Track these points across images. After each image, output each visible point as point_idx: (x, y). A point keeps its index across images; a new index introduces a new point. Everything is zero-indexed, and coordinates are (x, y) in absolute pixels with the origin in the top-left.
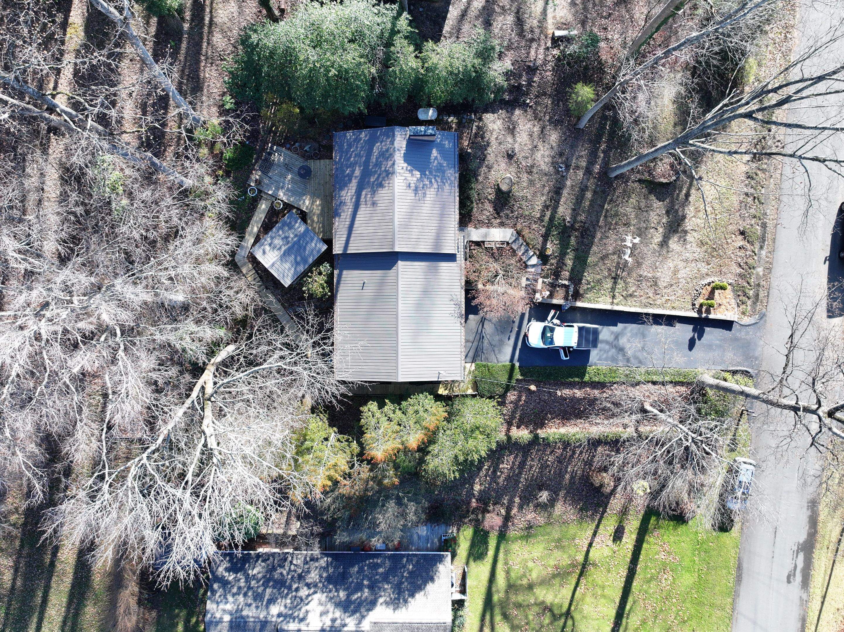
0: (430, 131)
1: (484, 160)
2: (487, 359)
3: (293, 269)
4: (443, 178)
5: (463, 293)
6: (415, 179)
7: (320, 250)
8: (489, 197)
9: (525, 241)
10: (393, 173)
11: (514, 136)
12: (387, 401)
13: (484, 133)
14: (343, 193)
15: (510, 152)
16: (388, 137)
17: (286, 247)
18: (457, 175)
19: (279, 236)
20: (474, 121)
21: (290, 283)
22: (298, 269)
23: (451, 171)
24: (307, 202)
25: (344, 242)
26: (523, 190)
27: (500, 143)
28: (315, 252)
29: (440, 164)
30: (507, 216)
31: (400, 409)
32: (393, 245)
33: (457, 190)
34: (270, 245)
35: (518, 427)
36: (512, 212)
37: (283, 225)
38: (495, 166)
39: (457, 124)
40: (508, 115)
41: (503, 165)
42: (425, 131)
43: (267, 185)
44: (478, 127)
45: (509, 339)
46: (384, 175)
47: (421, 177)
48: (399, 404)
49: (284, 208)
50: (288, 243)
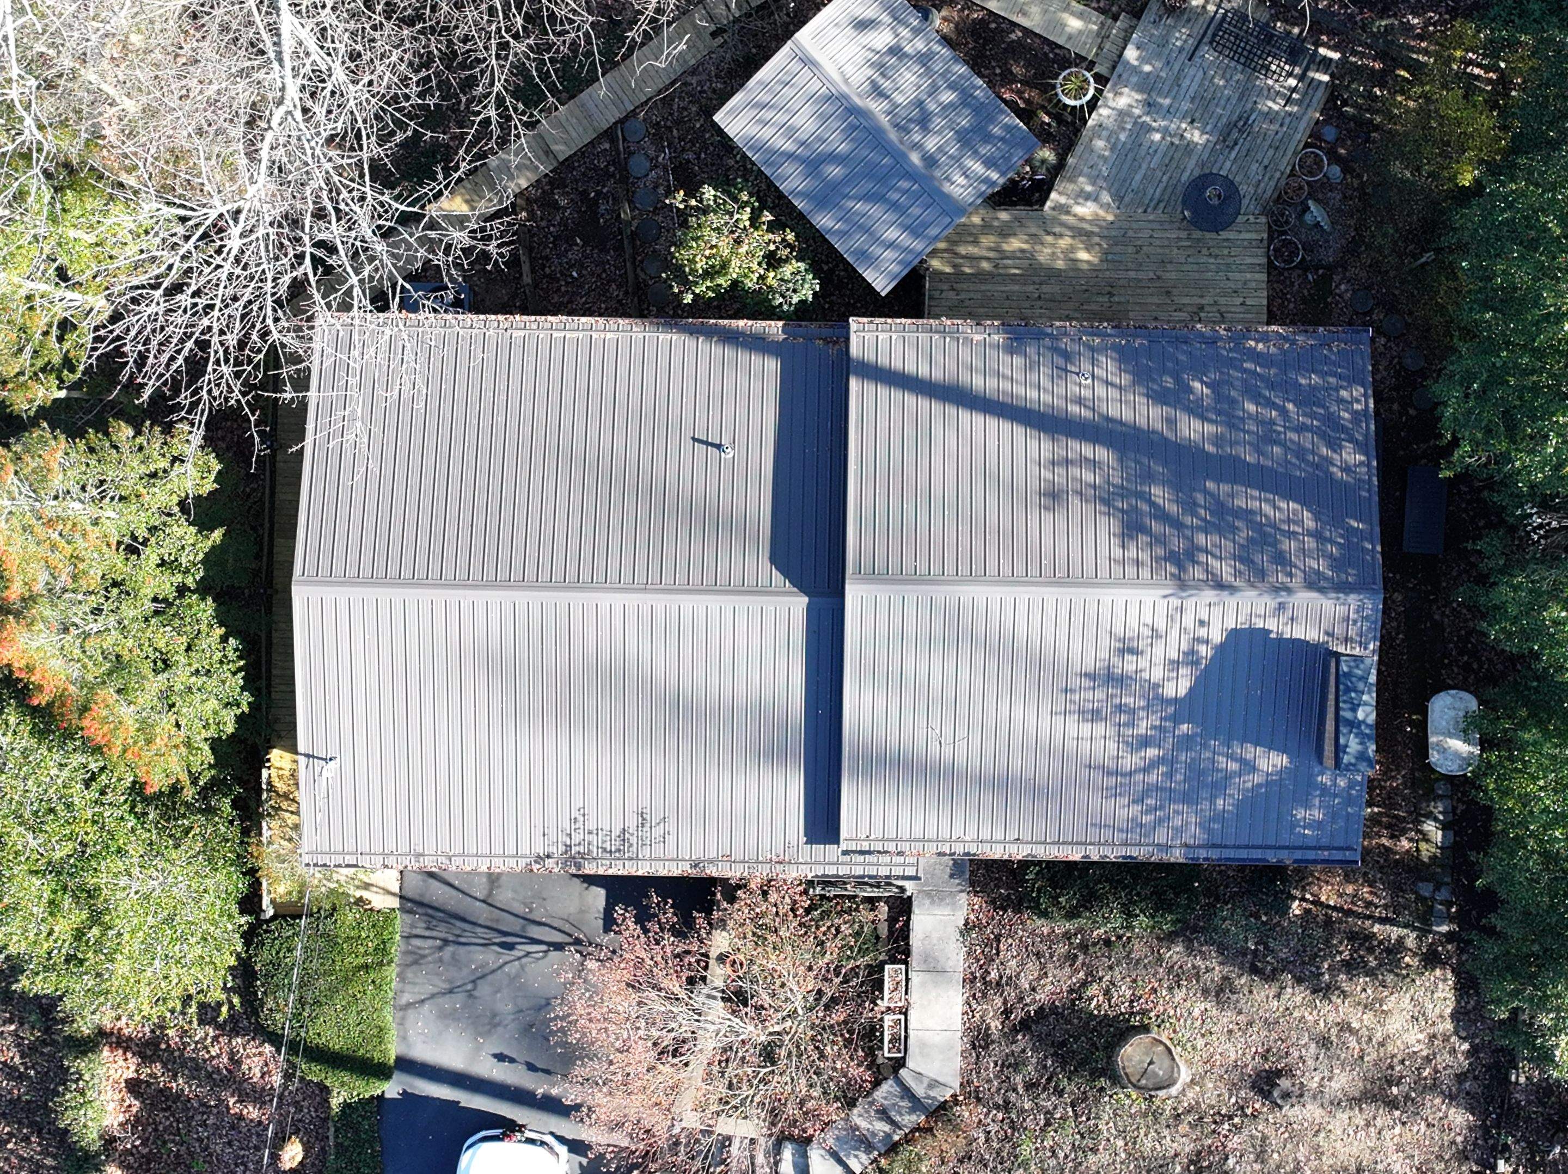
0: (1353, 745)
1: (1254, 970)
2: (415, 960)
3: (789, 146)
4: (1167, 794)
5: (675, 870)
6: (1157, 675)
7: (871, 261)
8: (1093, 990)
9: (908, 1139)
10: (1182, 584)
11: (1356, 1101)
12: (217, 535)
13: (1371, 973)
14: (1108, 367)
15: (1285, 1083)
16: (1337, 564)
17: (884, 120)
18: (1177, 856)
19: (933, 91)
20: (1423, 932)
21: (731, 131)
22: (789, 168)
23: (1194, 833)
24: (1086, 210)
25: (897, 364)
26: (1122, 1133)
27: (1324, 1042)
28: (859, 241)
29: (1221, 784)
30: (1013, 1064)
31: (182, 590)
32: (873, 576)
33: (1113, 854)
34: (895, 51)
35: (133, 1086)
36: (1030, 1086)
37: (978, 109)
38: (1227, 1018)
39: (1413, 858)
40: (1447, 1081)
41: (1231, 1051)
42: (1354, 724)
43: (1163, 43)
44: (1395, 950)
45: (500, 1057)
46: (1178, 544)
47: (1169, 701)
48: (204, 589)
49: (1059, 111)
50: (902, 129)
